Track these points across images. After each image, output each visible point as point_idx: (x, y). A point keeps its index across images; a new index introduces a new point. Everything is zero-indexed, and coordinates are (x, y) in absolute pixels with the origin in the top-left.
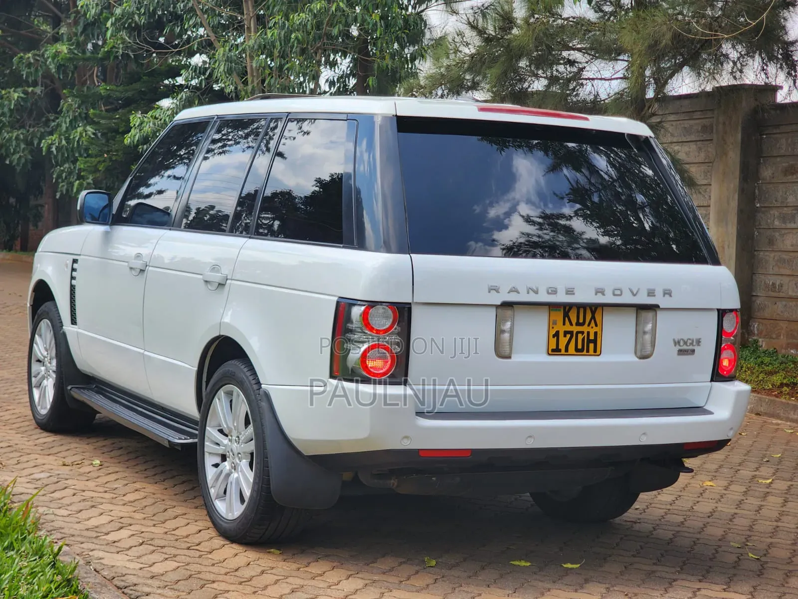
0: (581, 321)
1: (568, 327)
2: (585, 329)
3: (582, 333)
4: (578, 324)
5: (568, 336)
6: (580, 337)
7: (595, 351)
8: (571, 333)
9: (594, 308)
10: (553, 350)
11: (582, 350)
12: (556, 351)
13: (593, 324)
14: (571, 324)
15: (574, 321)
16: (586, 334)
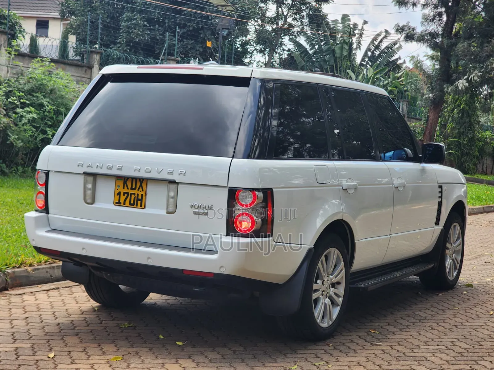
0: (134, 187)
1: (126, 190)
2: (136, 192)
3: (134, 194)
4: (132, 189)
5: (126, 195)
6: (133, 196)
7: (141, 206)
8: (128, 193)
9: (142, 181)
10: (116, 203)
11: (133, 205)
12: (118, 203)
13: (141, 189)
14: (128, 189)
15: (130, 186)
16: (136, 195)
